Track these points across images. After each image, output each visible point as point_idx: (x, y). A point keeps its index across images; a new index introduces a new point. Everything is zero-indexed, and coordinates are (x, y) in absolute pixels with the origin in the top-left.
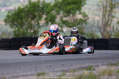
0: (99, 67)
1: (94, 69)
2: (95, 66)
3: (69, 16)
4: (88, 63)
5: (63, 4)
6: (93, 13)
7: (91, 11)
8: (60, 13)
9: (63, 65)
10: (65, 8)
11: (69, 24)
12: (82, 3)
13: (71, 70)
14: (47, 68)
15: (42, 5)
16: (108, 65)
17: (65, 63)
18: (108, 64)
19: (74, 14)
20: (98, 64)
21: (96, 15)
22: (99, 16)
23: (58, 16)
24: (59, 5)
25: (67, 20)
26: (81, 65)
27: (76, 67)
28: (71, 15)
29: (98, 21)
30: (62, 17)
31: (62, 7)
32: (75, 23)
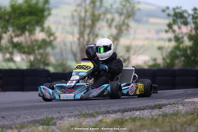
0: (64, 120)
1: (55, 124)
2: (58, 118)
3: (24, 36)
4: (45, 113)
5: (13, 16)
6: (63, 29)
7: (60, 27)
8: (9, 31)
9: (3, 118)
10: (17, 22)
12: (46, 13)
13: (17, 125)
16: (79, 117)
17: (8, 114)
18: (79, 115)
19: (31, 32)
20: (63, 115)
21: (68, 32)
22: (72, 34)
23: (4, 35)
24: (7, 17)
25: (20, 42)
26: (33, 117)
27: (25, 120)
28: (27, 33)
29: (71, 43)
30: (12, 37)
31: (12, 21)
32: (34, 46)
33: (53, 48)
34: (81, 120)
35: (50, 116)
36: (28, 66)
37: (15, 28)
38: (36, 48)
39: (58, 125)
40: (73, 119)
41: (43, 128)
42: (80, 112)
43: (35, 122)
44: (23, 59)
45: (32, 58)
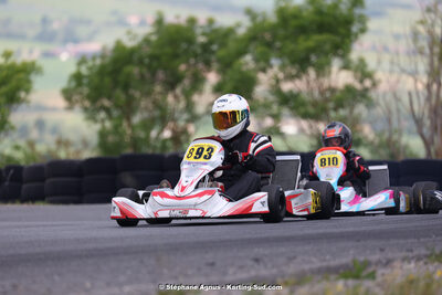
0: (393, 268)
1: (372, 276)
2: (378, 263)
3: (304, 78)
4: (352, 252)
5: (281, 32)
6: (392, 63)
7: (386, 58)
8: (271, 66)
9: (257, 260)
10: (290, 46)
11: (303, 104)
12: (355, 29)
14: (199, 269)
15: (204, 34)
16: (425, 260)
17: (267, 252)
18: (426, 256)
19: (322, 70)
20: (390, 255)
21: (403, 71)
22: (414, 74)
23: (262, 77)
24: (268, 36)
25: (295, 91)
26: (325, 260)
27: (306, 267)
28: (312, 73)
29: (410, 94)
30: (278, 81)
31: (278, 44)
32: (327, 100)
33: (370, 104)
34: (431, 268)
35: (362, 259)
36: (312, 146)
37: (287, 61)
38: (331, 105)
39: (379, 279)
40: (412, 265)
41: (346, 285)
42: (428, 249)
43: (328, 272)
44: (301, 131)
45: (322, 127)
